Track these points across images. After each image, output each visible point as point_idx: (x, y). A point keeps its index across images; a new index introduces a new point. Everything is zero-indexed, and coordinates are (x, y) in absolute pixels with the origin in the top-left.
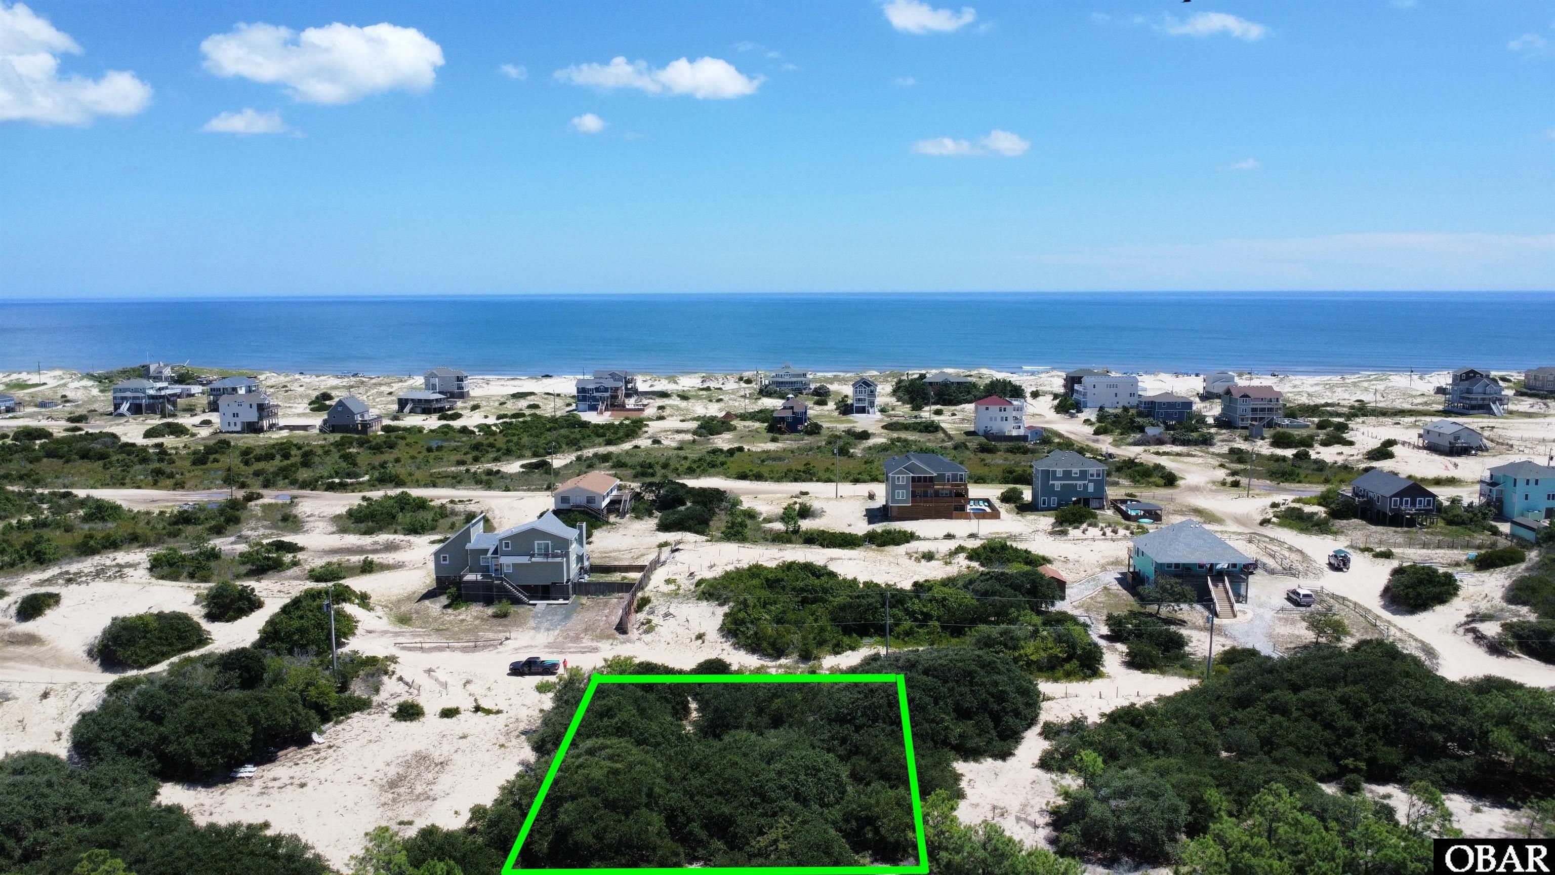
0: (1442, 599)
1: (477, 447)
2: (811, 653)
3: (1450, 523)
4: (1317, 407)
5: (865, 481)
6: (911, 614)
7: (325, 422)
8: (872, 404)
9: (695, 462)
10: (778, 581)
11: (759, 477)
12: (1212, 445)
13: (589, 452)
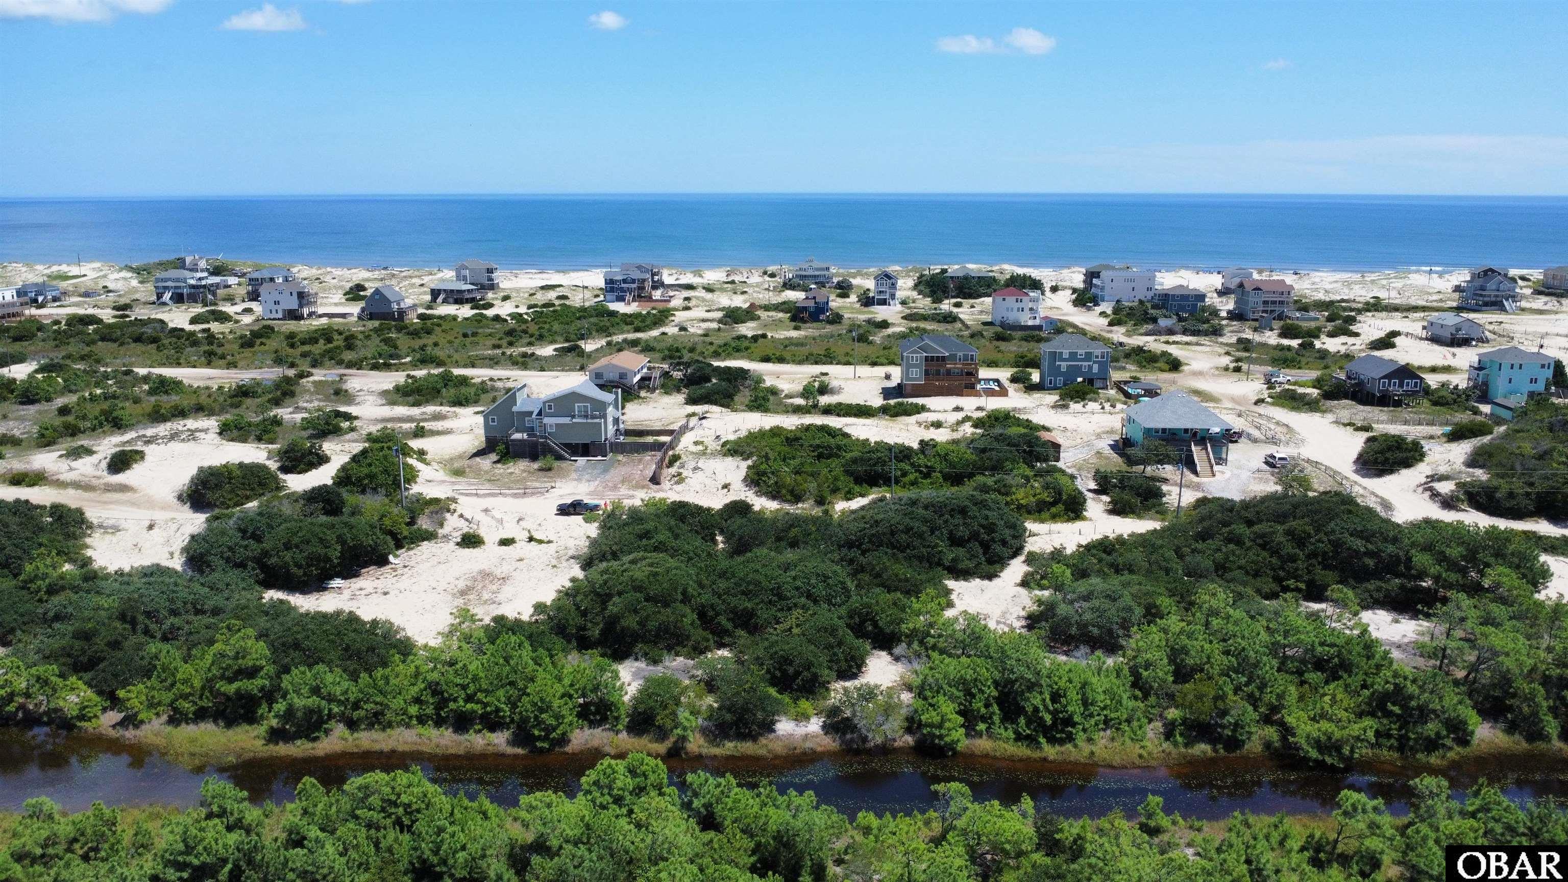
0: (1407, 464)
1: (510, 333)
2: (826, 498)
3: (1435, 403)
4: (1332, 303)
5: (882, 364)
6: (917, 468)
7: (363, 310)
8: (893, 296)
9: (720, 347)
10: (797, 439)
11: (781, 360)
12: (1221, 335)
13: (619, 338)
